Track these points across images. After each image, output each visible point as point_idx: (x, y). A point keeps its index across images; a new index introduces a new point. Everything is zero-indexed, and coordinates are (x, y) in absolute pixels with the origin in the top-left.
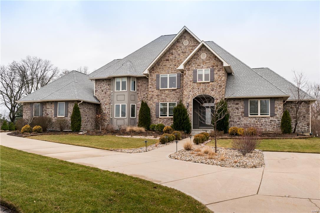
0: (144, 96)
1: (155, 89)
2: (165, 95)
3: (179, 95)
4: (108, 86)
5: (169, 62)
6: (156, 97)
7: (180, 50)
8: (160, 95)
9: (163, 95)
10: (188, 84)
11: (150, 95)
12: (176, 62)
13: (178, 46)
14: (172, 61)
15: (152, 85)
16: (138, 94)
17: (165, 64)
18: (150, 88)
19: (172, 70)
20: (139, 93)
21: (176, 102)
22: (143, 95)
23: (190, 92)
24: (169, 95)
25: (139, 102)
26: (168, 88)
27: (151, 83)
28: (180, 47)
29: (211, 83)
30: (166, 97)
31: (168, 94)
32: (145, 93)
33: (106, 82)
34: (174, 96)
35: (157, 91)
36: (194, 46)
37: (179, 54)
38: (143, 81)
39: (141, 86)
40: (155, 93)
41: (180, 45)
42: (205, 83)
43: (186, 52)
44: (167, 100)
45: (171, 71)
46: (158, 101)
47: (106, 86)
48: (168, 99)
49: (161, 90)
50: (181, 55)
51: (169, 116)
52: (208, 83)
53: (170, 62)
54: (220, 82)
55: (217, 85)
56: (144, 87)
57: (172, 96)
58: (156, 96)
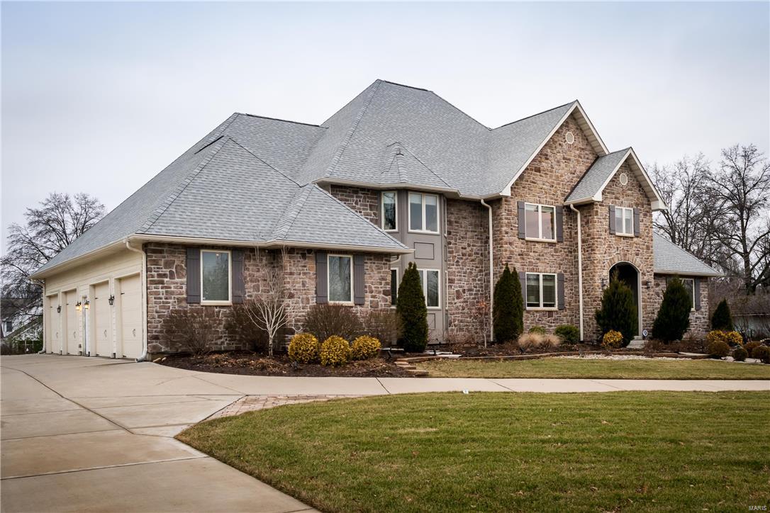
0: (464, 251)
1: (516, 238)
2: (536, 254)
3: (561, 258)
4: (371, 210)
5: (541, 176)
6: (519, 257)
7: (561, 151)
8: (526, 255)
9: (532, 254)
10: (601, 235)
11: (506, 251)
12: (554, 178)
13: (556, 142)
14: (546, 174)
15: (509, 225)
16: (450, 243)
17: (534, 179)
18: (507, 233)
19: (546, 197)
20: (453, 241)
21: (556, 275)
22: (462, 248)
23: (606, 255)
24: (543, 256)
25: (453, 265)
26: (540, 239)
27: (506, 221)
28: (560, 144)
29: (635, 239)
30: (538, 259)
31: (541, 254)
32: (465, 245)
33: (365, 198)
34: (551, 258)
35: (518, 243)
36: (583, 149)
37: (558, 162)
38: (460, 210)
39: (456, 222)
40: (516, 247)
41: (559, 140)
42: (626, 237)
43: (569, 159)
44: (540, 268)
45: (545, 199)
46: (523, 269)
47: (364, 209)
48: (541, 266)
49: (527, 241)
50: (562, 164)
51: (545, 305)
52: (632, 238)
53: (543, 175)
54: (647, 239)
55: (644, 245)
56: (463, 226)
57: (548, 258)
58: (519, 255)
